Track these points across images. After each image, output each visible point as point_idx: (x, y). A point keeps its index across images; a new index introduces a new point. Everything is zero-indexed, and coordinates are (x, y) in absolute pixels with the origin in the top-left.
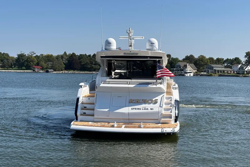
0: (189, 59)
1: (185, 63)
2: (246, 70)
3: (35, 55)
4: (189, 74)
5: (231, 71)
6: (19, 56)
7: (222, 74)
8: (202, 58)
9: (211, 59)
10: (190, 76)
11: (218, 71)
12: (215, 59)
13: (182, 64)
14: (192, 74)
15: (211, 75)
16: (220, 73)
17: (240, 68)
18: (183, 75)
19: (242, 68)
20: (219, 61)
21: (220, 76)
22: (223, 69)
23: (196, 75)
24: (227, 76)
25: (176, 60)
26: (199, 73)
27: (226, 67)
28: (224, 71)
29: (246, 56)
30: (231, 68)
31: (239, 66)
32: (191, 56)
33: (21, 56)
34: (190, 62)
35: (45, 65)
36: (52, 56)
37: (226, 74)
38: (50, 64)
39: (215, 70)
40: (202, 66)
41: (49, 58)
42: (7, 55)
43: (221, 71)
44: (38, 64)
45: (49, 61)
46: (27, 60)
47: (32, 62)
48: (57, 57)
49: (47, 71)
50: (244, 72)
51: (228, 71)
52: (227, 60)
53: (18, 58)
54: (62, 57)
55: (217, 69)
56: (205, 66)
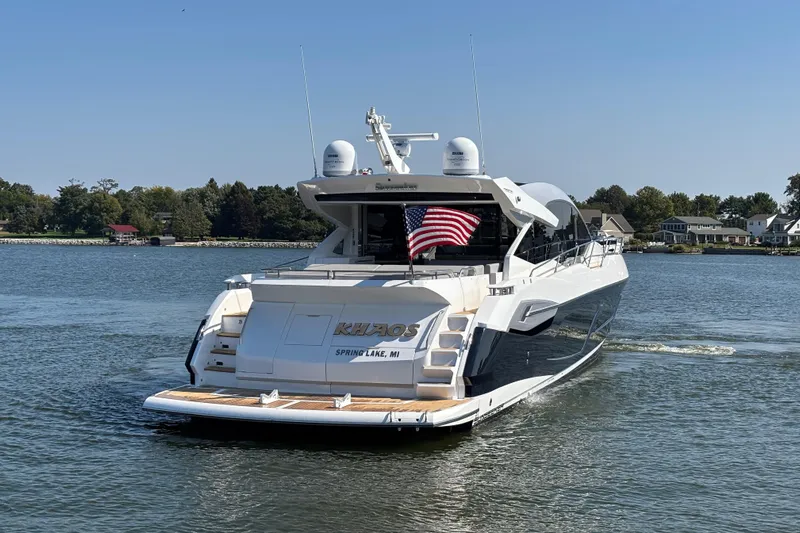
0: (609, 200)
1: (596, 213)
2: (791, 232)
3: (114, 191)
5: (742, 238)
6: (65, 192)
7: (714, 247)
8: (649, 196)
9: (679, 200)
11: (702, 237)
12: (692, 198)
15: (678, 251)
16: (707, 244)
17: (771, 228)
19: (777, 226)
20: (704, 205)
21: (707, 252)
22: (718, 230)
23: (630, 249)
24: (731, 252)
26: (640, 244)
27: (726, 224)
28: (720, 237)
29: (790, 190)
30: (742, 226)
31: (770, 221)
32: (616, 190)
33: (71, 194)
34: (612, 210)
35: (148, 223)
36: (169, 192)
37: (728, 247)
38: (164, 218)
39: (692, 235)
40: (651, 220)
41: (160, 200)
42: (27, 190)
43: (710, 237)
44: (125, 219)
45: (162, 207)
46: (90, 208)
47: (108, 211)
48: (187, 197)
49: (156, 242)
50: (785, 239)
51: (732, 238)
52: (731, 202)
53: (63, 201)
54: (202, 195)
55: (699, 230)
56: (661, 223)
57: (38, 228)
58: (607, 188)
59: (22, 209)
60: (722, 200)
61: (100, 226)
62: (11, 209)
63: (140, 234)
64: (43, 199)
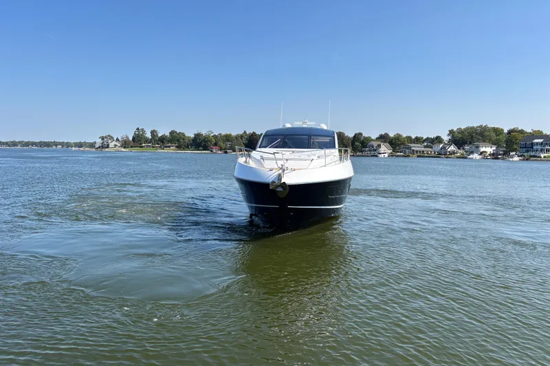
0: (383, 138)
1: (379, 143)
2: (449, 150)
3: (212, 135)
4: (383, 155)
5: (431, 152)
6: (196, 135)
7: (421, 155)
8: (398, 137)
9: (409, 138)
10: (384, 157)
12: (413, 138)
13: (375, 144)
14: (386, 155)
15: (408, 156)
16: (419, 154)
17: (441, 149)
18: (376, 156)
19: (444, 148)
20: (418, 140)
21: (418, 156)
22: (423, 149)
23: (391, 155)
24: (426, 157)
25: (369, 139)
26: (394, 153)
27: (425, 147)
28: (423, 151)
29: (449, 135)
30: (431, 147)
31: (441, 146)
32: (386, 134)
33: (198, 136)
34: (385, 142)
35: (223, 145)
36: (230, 135)
37: (426, 155)
38: (228, 144)
39: (413, 150)
40: (399, 145)
41: (228, 138)
42: (183, 134)
43: (420, 152)
44: (216, 144)
45: (228, 140)
46: (204, 140)
47: (210, 141)
48: (237, 137)
49: (226, 152)
50: (446, 152)
51: (427, 151)
52: (427, 139)
53: (195, 138)
54: (242, 136)
55: (415, 149)
56: (402, 146)
57: (187, 147)
58: (383, 134)
59: (182, 141)
60: (424, 138)
61: (208, 147)
62: (178, 141)
63: (221, 149)
64: (189, 137)
